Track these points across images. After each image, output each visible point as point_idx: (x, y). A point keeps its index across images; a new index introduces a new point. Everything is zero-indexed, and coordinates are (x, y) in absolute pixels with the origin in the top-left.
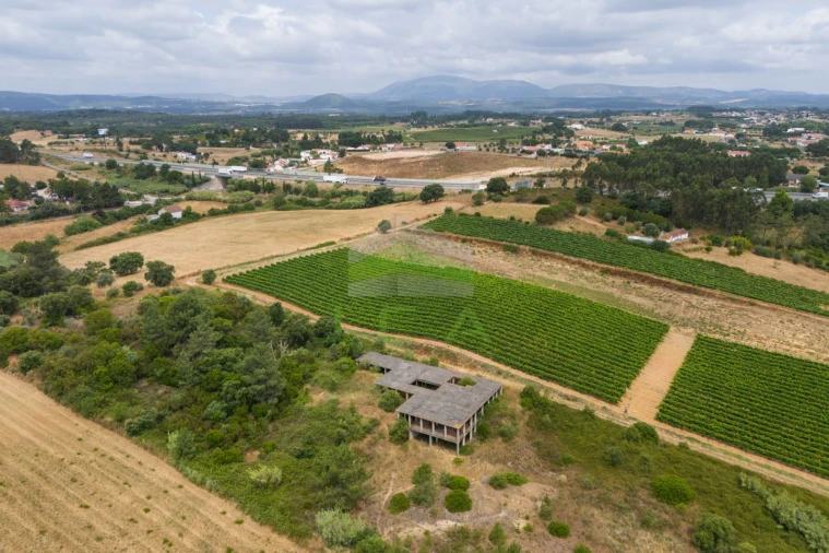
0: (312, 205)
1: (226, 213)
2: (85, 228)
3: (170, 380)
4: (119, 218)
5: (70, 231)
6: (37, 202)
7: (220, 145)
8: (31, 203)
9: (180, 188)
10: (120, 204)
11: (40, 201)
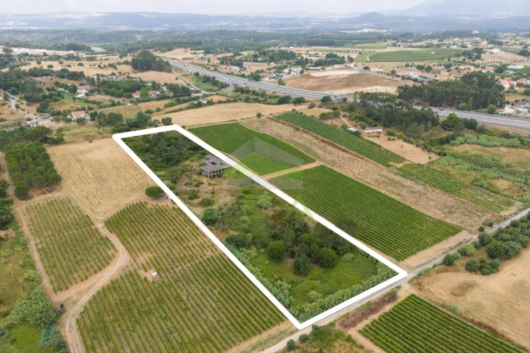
0: (259, 102)
1: (224, 102)
2: (172, 105)
3: (153, 153)
4: (185, 101)
5: (166, 106)
6: (161, 92)
7: (257, 61)
8: (158, 93)
9: (216, 88)
10: (190, 95)
11: (163, 92)
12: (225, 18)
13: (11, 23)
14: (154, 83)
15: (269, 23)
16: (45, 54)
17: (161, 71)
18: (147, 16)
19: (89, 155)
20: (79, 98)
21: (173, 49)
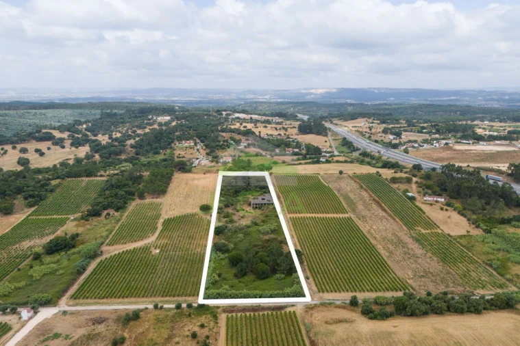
4: (311, 158)
6: (300, 150)
8: (297, 150)
9: (348, 151)
12: (456, 93)
13: (267, 97)
14: (298, 142)
15: (507, 97)
16: (251, 118)
17: (319, 135)
18: (376, 91)
19: (196, 182)
20: (239, 149)
21: (356, 119)
